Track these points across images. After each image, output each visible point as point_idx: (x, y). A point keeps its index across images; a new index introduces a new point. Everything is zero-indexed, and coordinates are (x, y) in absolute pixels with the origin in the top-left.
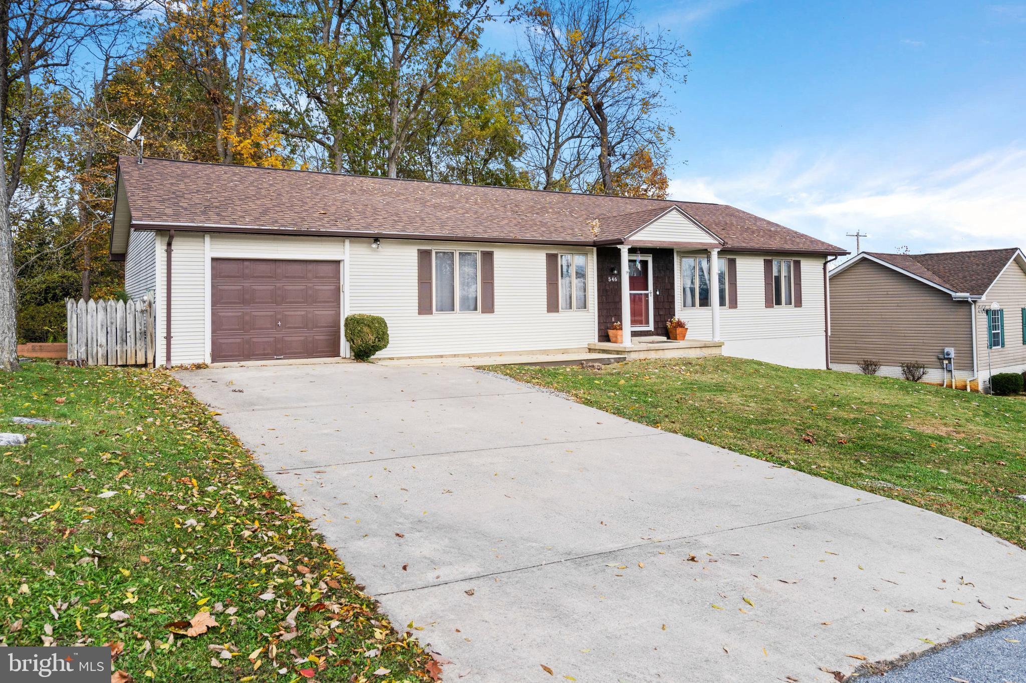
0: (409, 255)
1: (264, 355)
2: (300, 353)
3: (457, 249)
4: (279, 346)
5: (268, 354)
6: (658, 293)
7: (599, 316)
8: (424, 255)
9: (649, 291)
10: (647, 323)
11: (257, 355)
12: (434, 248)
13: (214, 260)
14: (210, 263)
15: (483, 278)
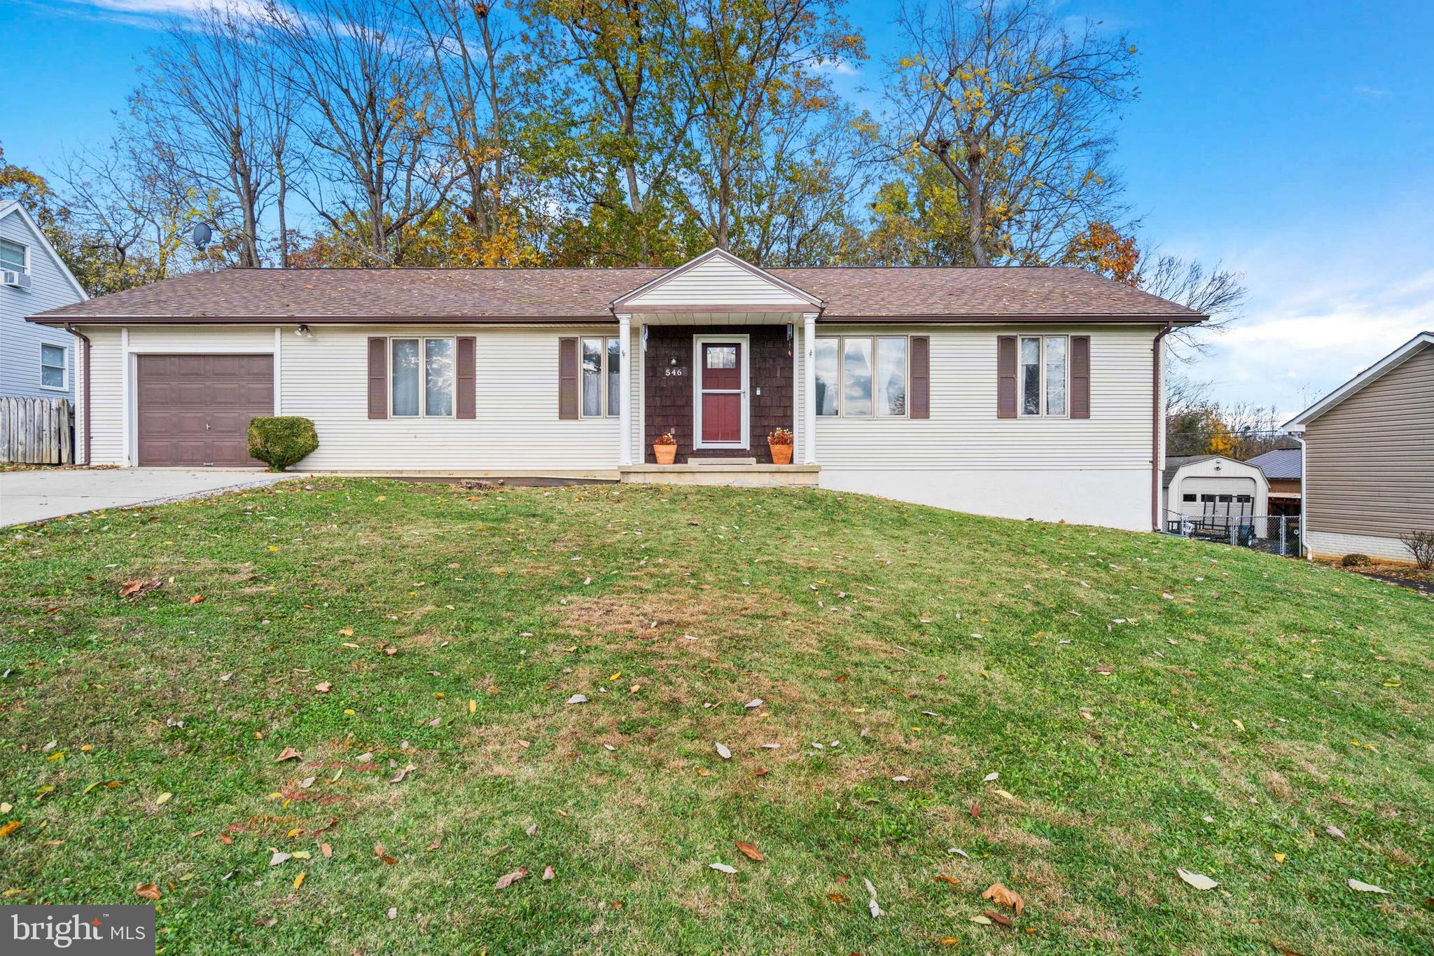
0: (356, 346)
1: (193, 460)
2: (231, 461)
3: (421, 335)
4: (209, 451)
5: (196, 460)
6: (758, 392)
7: (646, 426)
8: (376, 346)
9: (742, 390)
10: (736, 436)
11: (185, 461)
12: (390, 336)
13: (140, 356)
14: (135, 360)
15: (459, 373)
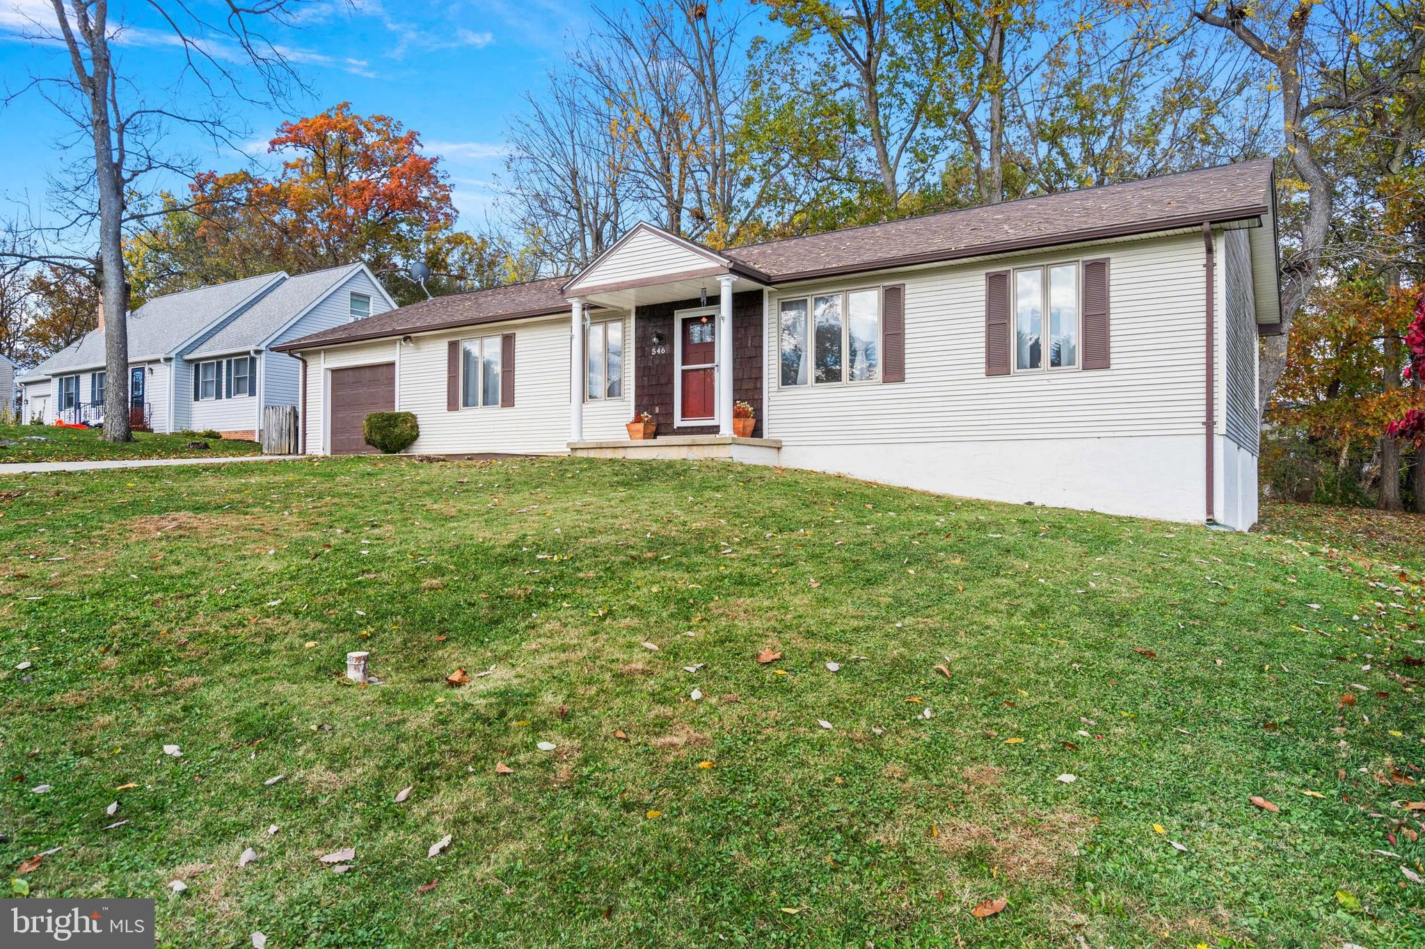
0: (442, 349)
1: (357, 450)
3: (480, 336)
7: (636, 406)
8: (453, 346)
11: (353, 450)
12: (461, 338)
13: (334, 371)
14: (329, 374)
15: (503, 367)
